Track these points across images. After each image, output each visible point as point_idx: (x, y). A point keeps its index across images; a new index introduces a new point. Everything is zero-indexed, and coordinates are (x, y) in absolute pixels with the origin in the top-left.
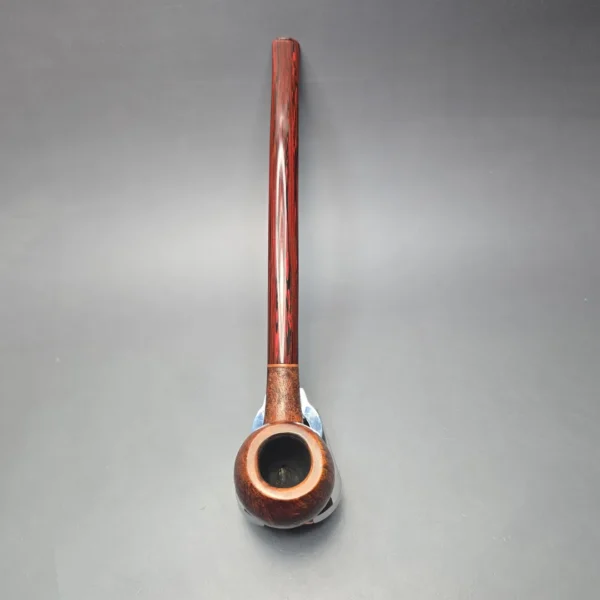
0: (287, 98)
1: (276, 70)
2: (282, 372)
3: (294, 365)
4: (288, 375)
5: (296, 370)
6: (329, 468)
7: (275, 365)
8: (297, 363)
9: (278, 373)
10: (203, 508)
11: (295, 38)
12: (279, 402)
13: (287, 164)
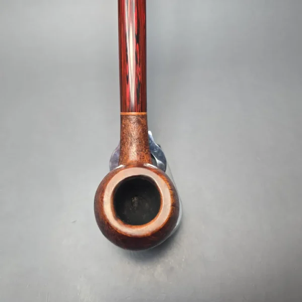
2: (134, 119)
3: (143, 113)
4: (139, 122)
5: (145, 117)
6: (175, 206)
7: (127, 113)
8: (145, 111)
9: (130, 120)
10: (75, 222)
12: (131, 144)
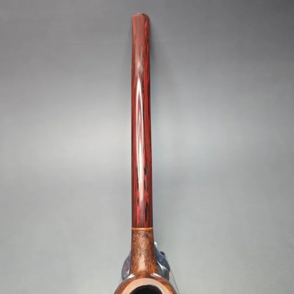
0: (142, 49)
1: (134, 33)
2: (143, 233)
3: (150, 228)
4: (146, 236)
5: (151, 232)
7: (137, 229)
8: (152, 226)
9: (140, 234)
11: (146, 13)
12: (140, 255)
13: (143, 92)
